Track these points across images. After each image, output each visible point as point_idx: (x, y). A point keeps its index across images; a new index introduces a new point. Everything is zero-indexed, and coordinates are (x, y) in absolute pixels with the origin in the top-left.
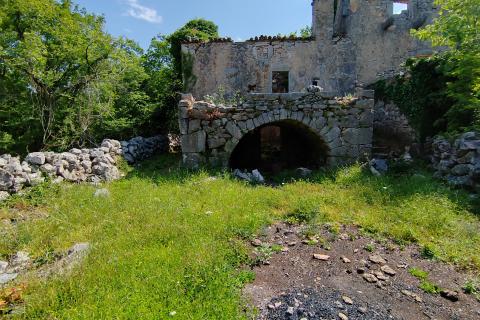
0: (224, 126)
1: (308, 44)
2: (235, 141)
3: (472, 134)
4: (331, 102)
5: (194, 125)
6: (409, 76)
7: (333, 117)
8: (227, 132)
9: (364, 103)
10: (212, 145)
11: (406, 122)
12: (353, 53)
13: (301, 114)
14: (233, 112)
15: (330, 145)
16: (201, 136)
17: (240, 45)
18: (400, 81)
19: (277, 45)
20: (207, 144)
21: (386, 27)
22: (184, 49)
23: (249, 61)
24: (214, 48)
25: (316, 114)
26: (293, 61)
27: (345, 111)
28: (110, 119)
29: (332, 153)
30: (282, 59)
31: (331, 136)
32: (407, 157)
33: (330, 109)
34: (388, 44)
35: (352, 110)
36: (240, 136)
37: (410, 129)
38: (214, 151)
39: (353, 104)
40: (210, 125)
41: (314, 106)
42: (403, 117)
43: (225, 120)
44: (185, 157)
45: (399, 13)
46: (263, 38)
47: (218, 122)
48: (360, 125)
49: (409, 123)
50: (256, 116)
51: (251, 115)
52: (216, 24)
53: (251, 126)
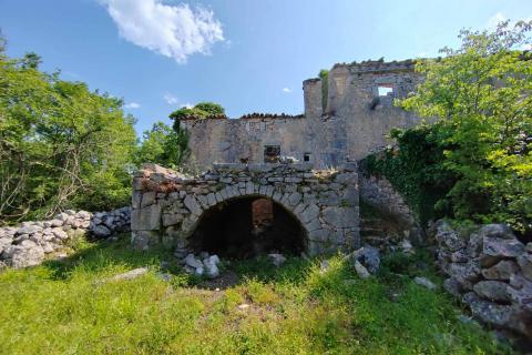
0: (182, 200)
1: (299, 121)
2: (194, 218)
3: (498, 228)
4: (306, 175)
5: (148, 198)
6: (397, 149)
7: (309, 192)
8: (184, 207)
9: (346, 177)
10: (166, 222)
11: (401, 201)
12: (343, 130)
13: (271, 188)
14: (194, 184)
15: (308, 227)
16: (155, 211)
17: (234, 121)
18: (389, 154)
19: (269, 121)
20: (161, 220)
21: (373, 107)
22: (183, 125)
23: (242, 135)
24: (210, 123)
25: (288, 188)
26: (283, 137)
27: (324, 186)
28: (114, 188)
29: (311, 236)
30: (273, 135)
31: (307, 215)
32: (407, 245)
33: (307, 184)
34: (377, 122)
35: (333, 185)
36: (200, 212)
37: (406, 209)
38: (169, 230)
39: (333, 178)
40: (166, 198)
41: (287, 179)
42: (397, 194)
43: (183, 193)
44: (133, 235)
45: (385, 94)
46: (256, 116)
47: (174, 195)
48: (343, 204)
49: (406, 203)
50: (219, 190)
51: (213, 189)
52: (223, 107)
53: (212, 200)
